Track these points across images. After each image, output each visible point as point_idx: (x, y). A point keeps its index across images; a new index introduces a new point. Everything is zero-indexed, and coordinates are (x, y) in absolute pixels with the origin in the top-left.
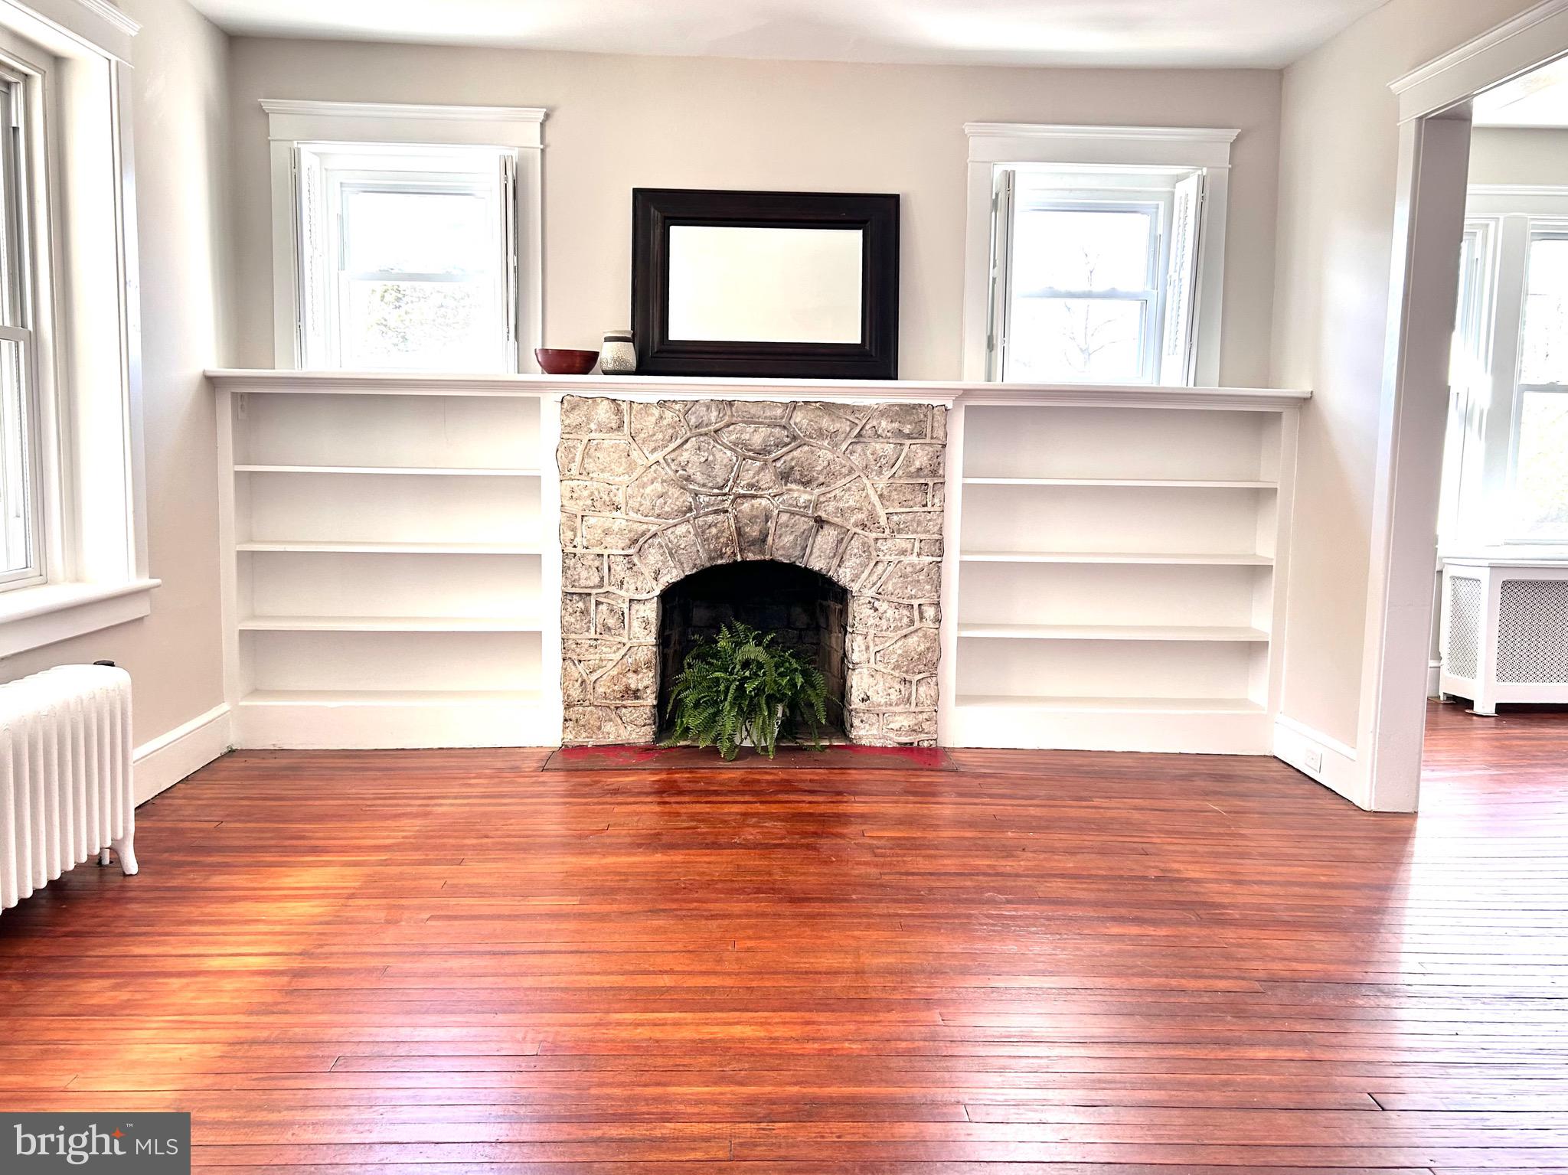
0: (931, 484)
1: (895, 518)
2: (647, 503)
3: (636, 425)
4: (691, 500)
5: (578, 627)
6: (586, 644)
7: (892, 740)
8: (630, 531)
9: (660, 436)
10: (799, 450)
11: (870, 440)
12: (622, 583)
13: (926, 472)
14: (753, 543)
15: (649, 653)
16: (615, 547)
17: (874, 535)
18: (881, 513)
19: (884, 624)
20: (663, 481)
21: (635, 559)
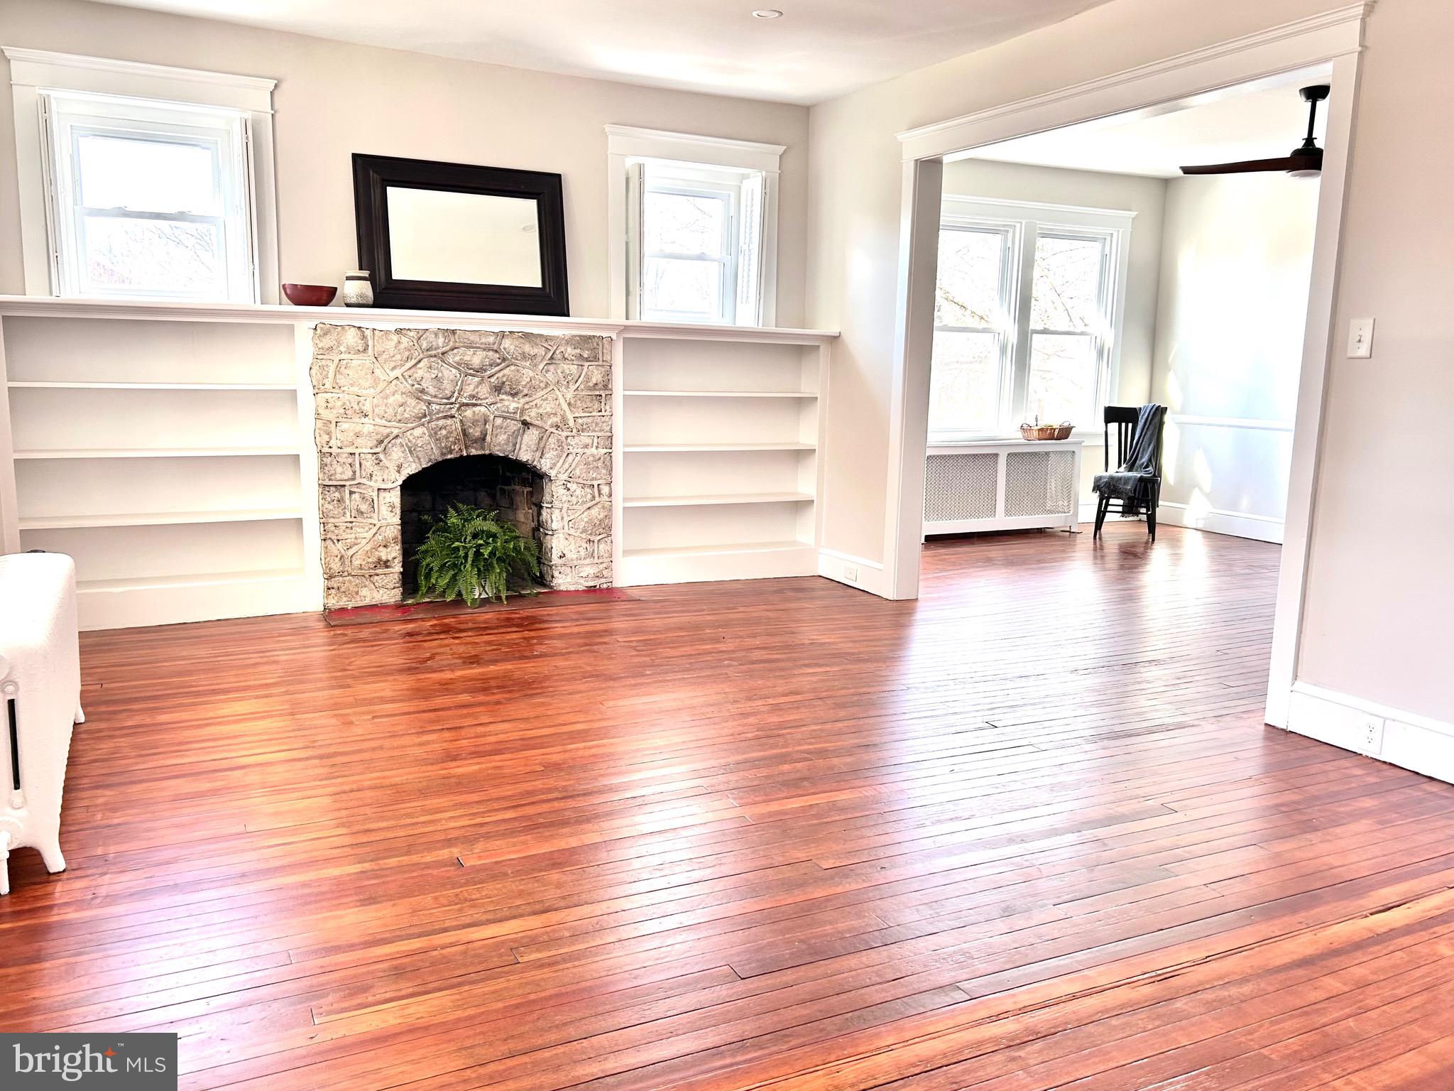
0: (604, 395)
1: (580, 421)
2: (390, 411)
3: (379, 348)
4: (425, 408)
5: (336, 512)
6: (343, 527)
7: (582, 585)
8: (377, 434)
9: (398, 357)
10: (508, 369)
11: (560, 362)
12: (371, 475)
13: (600, 386)
14: (476, 441)
15: (395, 531)
16: (365, 446)
17: (565, 434)
18: (570, 416)
19: (574, 500)
20: (403, 393)
21: (381, 456)
